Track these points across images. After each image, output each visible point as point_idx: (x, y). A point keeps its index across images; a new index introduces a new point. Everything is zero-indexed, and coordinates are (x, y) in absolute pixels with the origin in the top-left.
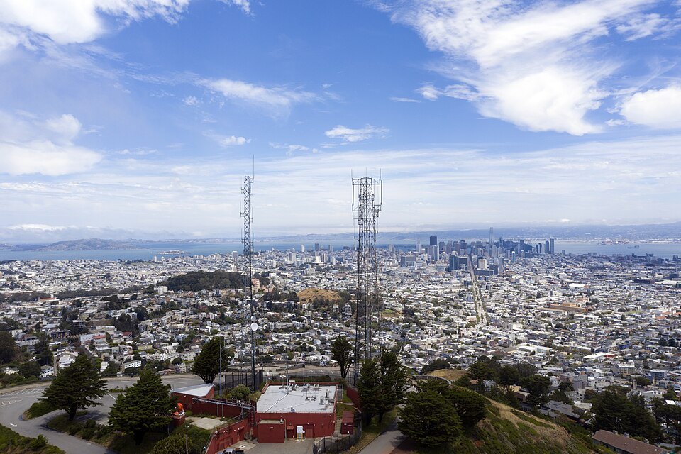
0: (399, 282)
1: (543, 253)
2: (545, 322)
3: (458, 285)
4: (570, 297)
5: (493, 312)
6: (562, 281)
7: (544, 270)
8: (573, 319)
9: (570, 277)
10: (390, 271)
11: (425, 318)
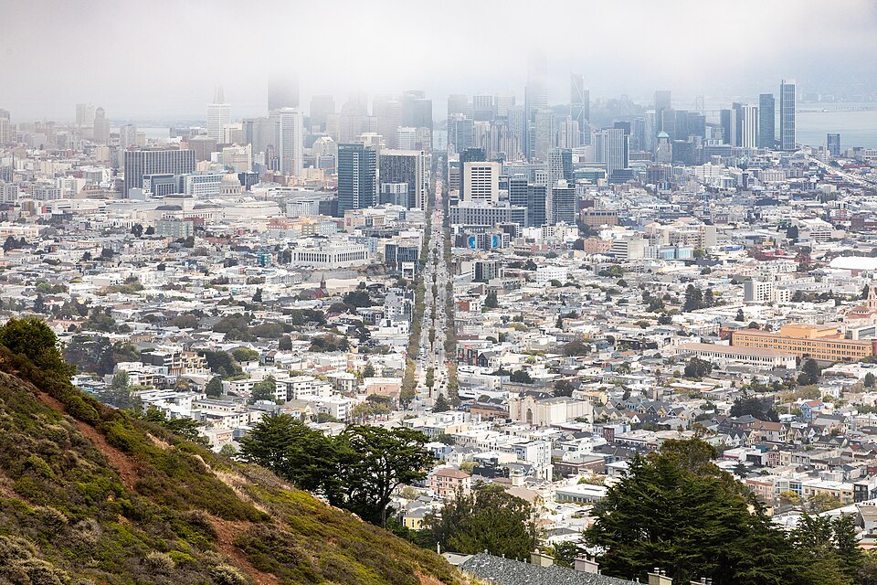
0: (96, 253)
1: (750, 143)
2: (695, 395)
3: (358, 263)
4: (823, 306)
5: (483, 361)
6: (808, 250)
7: (739, 211)
8: (814, 381)
9: (840, 234)
10: (67, 216)
11: (163, 385)
